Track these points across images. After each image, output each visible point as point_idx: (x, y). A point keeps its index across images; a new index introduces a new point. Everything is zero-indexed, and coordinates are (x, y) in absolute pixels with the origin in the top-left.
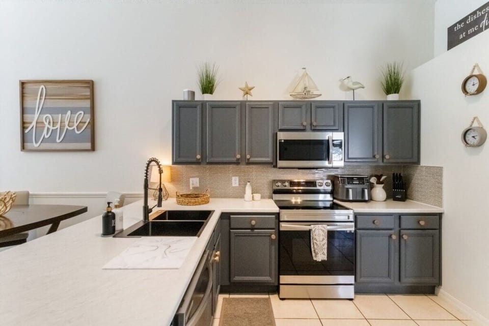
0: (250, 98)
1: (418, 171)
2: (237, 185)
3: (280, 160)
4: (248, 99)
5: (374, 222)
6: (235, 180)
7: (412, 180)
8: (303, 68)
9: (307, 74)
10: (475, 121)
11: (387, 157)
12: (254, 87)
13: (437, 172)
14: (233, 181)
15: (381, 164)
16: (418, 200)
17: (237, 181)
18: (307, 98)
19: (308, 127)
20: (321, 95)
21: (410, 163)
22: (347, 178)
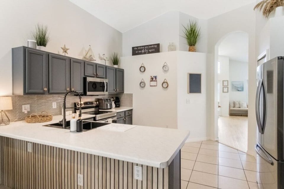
0: (67, 55)
1: (123, 96)
2: (56, 107)
3: (88, 91)
4: (66, 56)
5: (120, 115)
6: (55, 104)
7: (120, 99)
8: (90, 46)
9: (91, 49)
10: (143, 80)
11: (118, 90)
12: (69, 49)
13: (131, 95)
14: (53, 105)
15: (116, 93)
16: (123, 106)
17: (56, 105)
18: (92, 61)
19: (95, 76)
20: (96, 60)
21: (121, 92)
22: (106, 99)
